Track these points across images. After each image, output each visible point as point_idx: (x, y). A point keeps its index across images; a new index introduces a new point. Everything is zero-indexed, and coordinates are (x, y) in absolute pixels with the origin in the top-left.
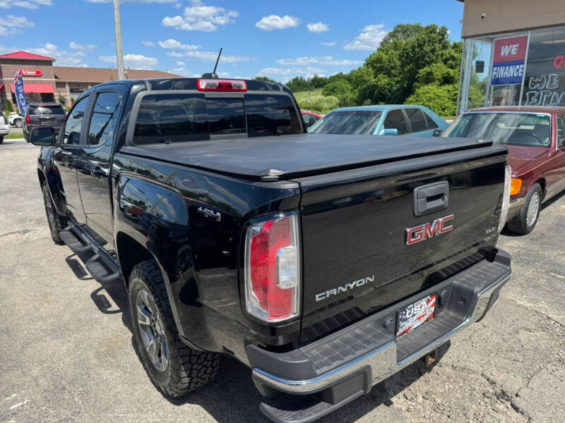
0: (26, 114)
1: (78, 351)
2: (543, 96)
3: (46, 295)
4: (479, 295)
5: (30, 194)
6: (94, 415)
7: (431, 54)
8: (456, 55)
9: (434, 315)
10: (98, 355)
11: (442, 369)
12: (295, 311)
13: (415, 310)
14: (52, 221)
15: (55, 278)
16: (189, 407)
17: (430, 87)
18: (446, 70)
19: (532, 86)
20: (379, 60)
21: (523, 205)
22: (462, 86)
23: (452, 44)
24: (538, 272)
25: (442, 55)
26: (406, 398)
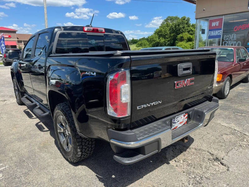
0: (4, 53)
1: (30, 146)
2: (230, 43)
3: (15, 125)
4: (206, 113)
5: (6, 86)
6: (38, 171)
7: (183, 28)
8: (193, 29)
9: (187, 122)
10: (39, 148)
11: (191, 150)
12: (128, 114)
13: (179, 119)
14: (17, 95)
15: (19, 118)
16: (81, 167)
17: (182, 43)
18: (189, 36)
19: (225, 39)
20: (160, 31)
21: (223, 86)
22: (196, 43)
23: (191, 24)
24: (230, 113)
25: (187, 29)
26: (176, 161)
